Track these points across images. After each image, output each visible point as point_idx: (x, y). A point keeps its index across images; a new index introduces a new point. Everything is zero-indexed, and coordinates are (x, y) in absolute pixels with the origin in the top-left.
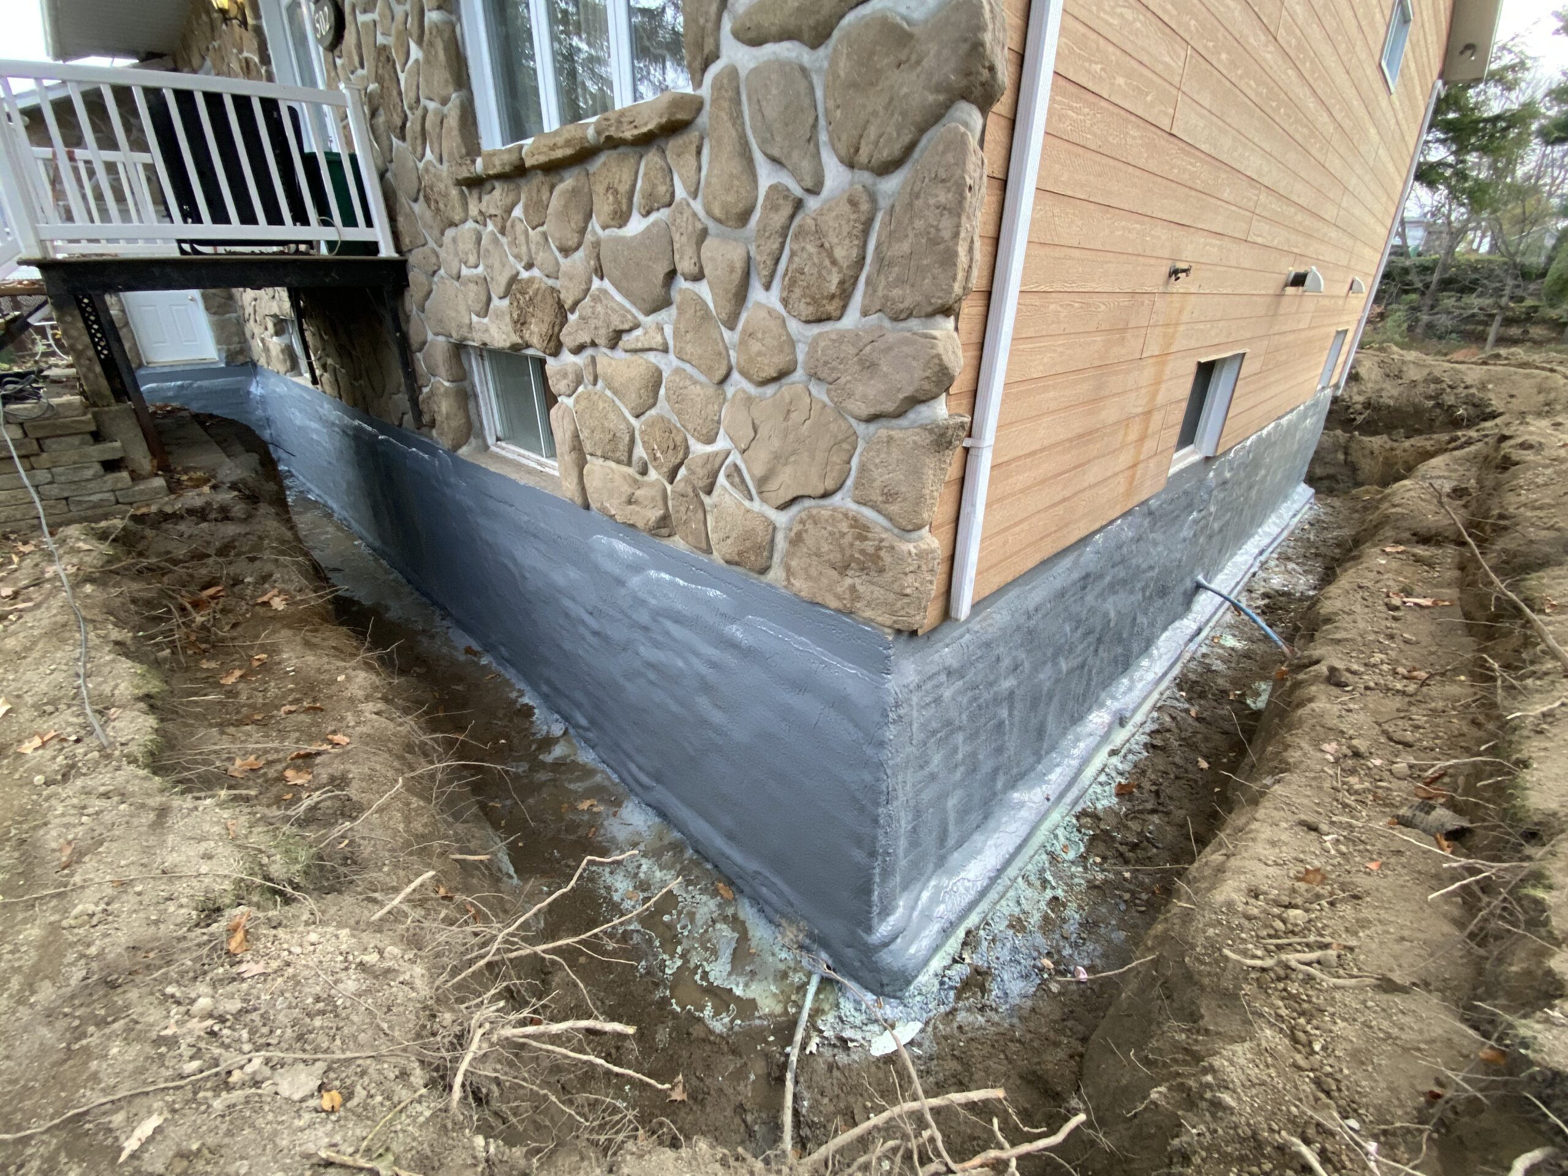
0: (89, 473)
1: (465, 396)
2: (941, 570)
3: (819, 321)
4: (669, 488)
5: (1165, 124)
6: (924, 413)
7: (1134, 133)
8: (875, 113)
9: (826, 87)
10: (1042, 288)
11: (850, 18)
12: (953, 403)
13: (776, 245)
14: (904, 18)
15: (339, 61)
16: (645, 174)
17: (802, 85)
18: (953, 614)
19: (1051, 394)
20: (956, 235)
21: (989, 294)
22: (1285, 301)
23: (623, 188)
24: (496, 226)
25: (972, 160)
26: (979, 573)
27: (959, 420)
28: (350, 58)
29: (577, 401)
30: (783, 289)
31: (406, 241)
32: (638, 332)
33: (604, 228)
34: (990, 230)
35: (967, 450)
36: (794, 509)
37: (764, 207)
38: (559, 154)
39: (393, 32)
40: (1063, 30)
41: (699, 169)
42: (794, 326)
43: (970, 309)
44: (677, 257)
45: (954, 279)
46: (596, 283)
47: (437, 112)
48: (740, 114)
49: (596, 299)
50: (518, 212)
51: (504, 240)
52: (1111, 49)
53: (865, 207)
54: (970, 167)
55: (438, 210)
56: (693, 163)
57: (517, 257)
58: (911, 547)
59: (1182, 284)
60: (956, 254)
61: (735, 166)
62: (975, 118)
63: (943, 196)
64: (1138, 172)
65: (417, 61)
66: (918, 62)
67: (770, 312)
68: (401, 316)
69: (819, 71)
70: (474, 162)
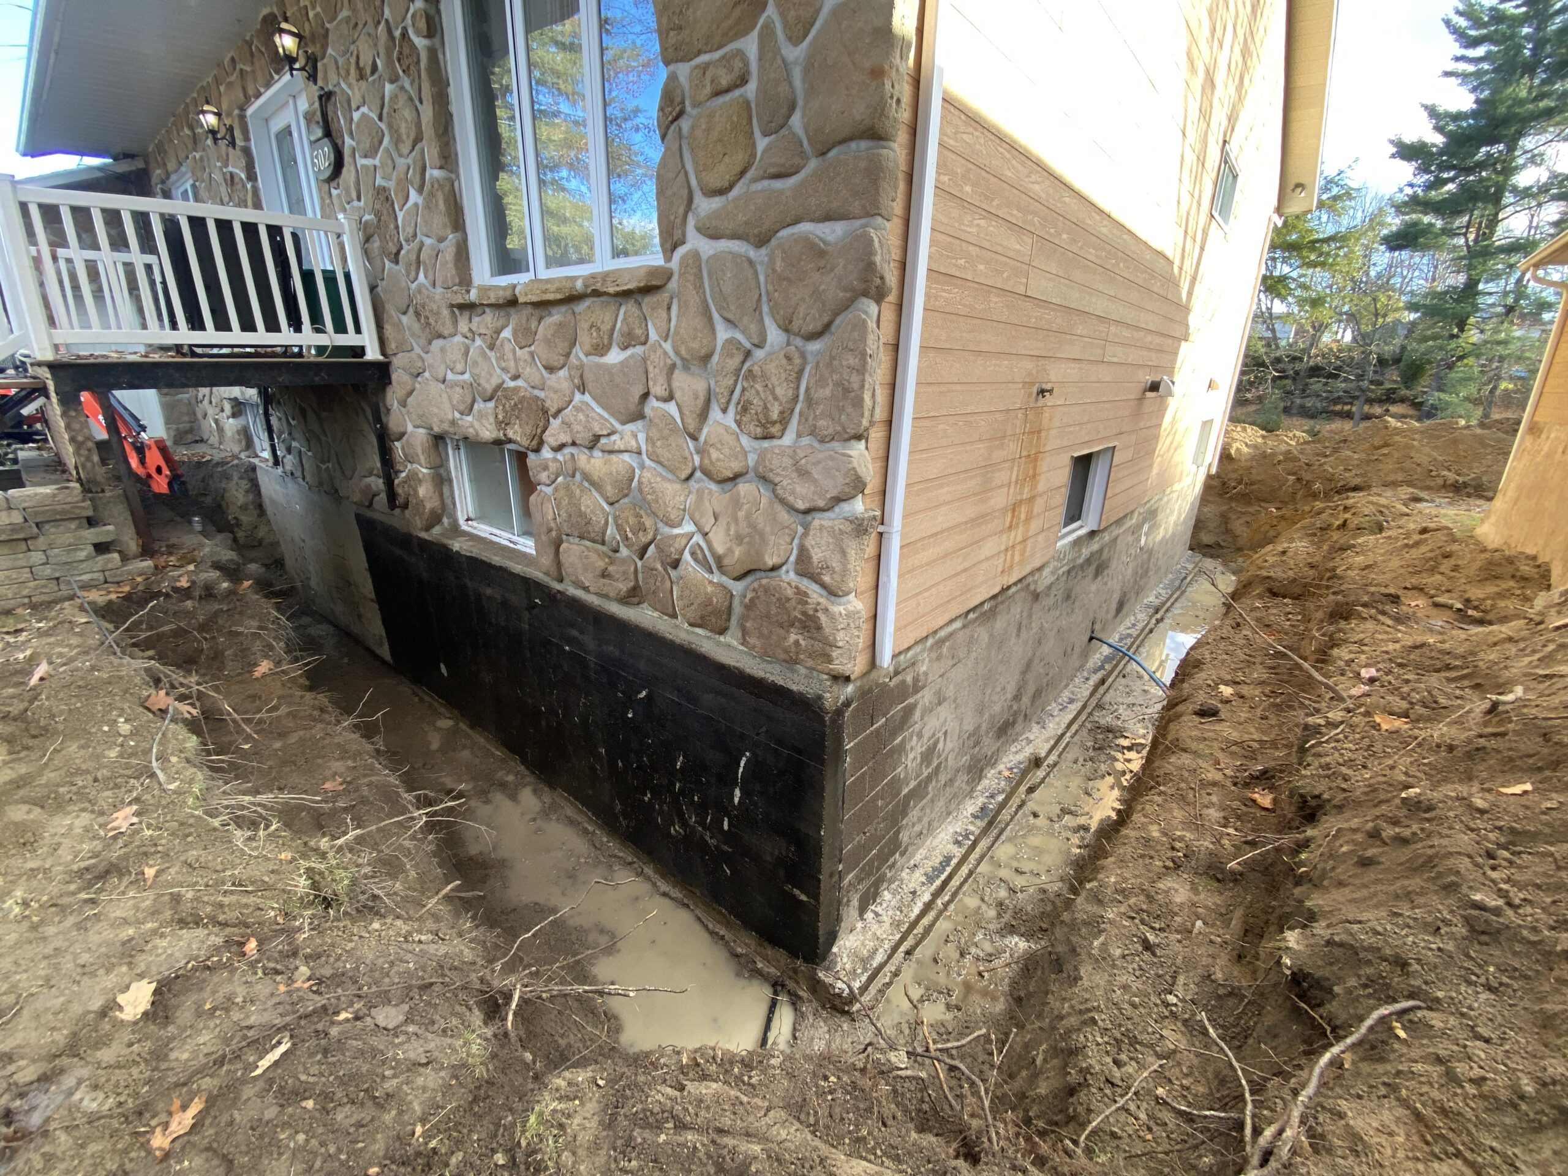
0: (82, 555)
1: (442, 480)
2: (866, 627)
3: (765, 438)
4: (639, 564)
5: (1021, 290)
6: (846, 508)
7: (994, 299)
8: (803, 299)
9: (767, 276)
10: (932, 414)
11: (783, 233)
12: (868, 501)
13: (731, 382)
14: (821, 239)
15: (334, 192)
16: (625, 319)
17: (749, 273)
18: (878, 663)
19: (946, 489)
20: (862, 387)
21: (890, 423)
22: (1147, 403)
23: (606, 327)
24: (485, 341)
25: (871, 339)
26: (897, 629)
27: (872, 513)
28: (348, 193)
29: (556, 490)
30: (737, 413)
31: (392, 346)
32: (613, 438)
33: (587, 355)
34: (887, 379)
35: (881, 534)
36: (748, 580)
37: (721, 355)
38: (550, 297)
39: (394, 177)
40: (933, 242)
41: (670, 320)
42: (745, 441)
43: (877, 435)
44: (651, 383)
45: (862, 416)
46: (578, 397)
47: (432, 247)
48: (702, 286)
49: (578, 409)
50: (507, 333)
51: (491, 354)
52: (971, 248)
53: (797, 361)
54: (870, 342)
55: (428, 324)
56: (664, 315)
57: (504, 370)
58: (841, 609)
59: (1049, 400)
60: (862, 400)
61: (699, 322)
62: (873, 308)
63: (853, 361)
64: (1001, 326)
65: (416, 205)
66: (832, 270)
67: (727, 429)
68: (382, 409)
69: (762, 263)
70: (468, 292)
